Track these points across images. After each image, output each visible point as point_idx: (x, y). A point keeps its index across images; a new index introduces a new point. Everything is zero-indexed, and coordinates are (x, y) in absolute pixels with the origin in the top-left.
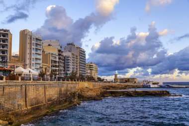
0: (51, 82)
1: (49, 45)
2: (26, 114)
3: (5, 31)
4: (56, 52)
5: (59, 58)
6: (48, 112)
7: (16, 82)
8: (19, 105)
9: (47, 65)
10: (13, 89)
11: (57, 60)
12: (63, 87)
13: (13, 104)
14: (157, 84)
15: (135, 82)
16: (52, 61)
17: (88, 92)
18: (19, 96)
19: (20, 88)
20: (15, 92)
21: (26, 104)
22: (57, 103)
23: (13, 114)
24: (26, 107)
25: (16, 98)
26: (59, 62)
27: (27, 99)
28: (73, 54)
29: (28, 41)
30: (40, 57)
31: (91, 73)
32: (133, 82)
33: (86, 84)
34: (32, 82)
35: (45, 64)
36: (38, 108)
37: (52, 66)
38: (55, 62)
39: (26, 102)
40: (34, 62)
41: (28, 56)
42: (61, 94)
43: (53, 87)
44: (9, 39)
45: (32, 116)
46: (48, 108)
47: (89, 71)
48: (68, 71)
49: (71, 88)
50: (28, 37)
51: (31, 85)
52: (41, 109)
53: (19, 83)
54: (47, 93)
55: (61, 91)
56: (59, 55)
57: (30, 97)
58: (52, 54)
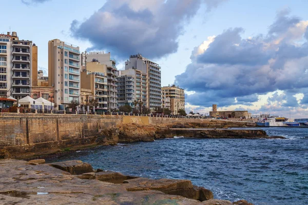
0: (68, 115)
1: (94, 61)
2: (27, 151)
3: (26, 43)
4: (104, 72)
5: (109, 81)
6: (59, 151)
7: (12, 115)
8: (17, 141)
9: (90, 91)
10: (9, 122)
11: (106, 83)
12: (90, 122)
13: (10, 139)
14: (283, 121)
15: (244, 118)
16: (97, 84)
17: (134, 130)
18: (17, 130)
19: (19, 121)
20: (12, 126)
21: (28, 140)
22: (77, 142)
23: (9, 149)
24: (28, 143)
25: (13, 133)
26: (108, 86)
27: (30, 134)
28: (138, 73)
29: (58, 56)
30: (78, 80)
31: (171, 103)
32: (241, 118)
33: (135, 119)
34: (36, 115)
35: (86, 90)
36: (45, 146)
37: (97, 93)
38: (102, 86)
39: (28, 137)
40: (68, 87)
41: (58, 79)
42: (86, 131)
43: (72, 121)
44: (31, 54)
45: (34, 154)
46: (62, 147)
47: (168, 100)
48: (130, 99)
49: (106, 124)
50: (58, 50)
51: (34, 118)
52: (50, 148)
53: (17, 115)
54: (61, 129)
55: (86, 127)
56: (109, 75)
57: (34, 132)
58: (96, 74)
